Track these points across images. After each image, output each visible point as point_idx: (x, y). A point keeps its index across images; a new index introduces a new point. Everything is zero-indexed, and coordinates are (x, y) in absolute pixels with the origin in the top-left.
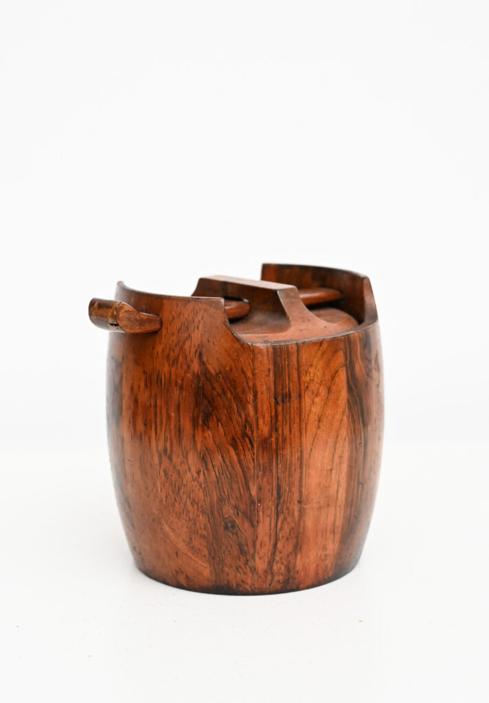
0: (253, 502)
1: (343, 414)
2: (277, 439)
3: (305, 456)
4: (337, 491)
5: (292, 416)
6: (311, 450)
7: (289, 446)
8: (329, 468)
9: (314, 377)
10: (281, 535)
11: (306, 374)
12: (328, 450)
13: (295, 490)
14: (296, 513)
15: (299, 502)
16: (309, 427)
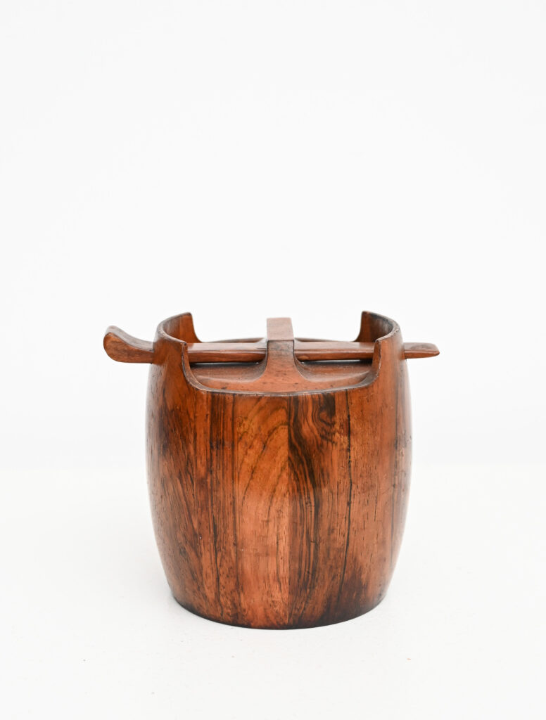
0: (195, 535)
1: (282, 470)
2: (212, 481)
3: (238, 503)
4: (277, 543)
5: (225, 462)
6: (244, 498)
7: (222, 490)
8: (266, 519)
9: (248, 429)
10: (221, 571)
11: (240, 426)
12: (263, 502)
13: (230, 531)
14: (233, 555)
15: (235, 545)
16: (241, 476)
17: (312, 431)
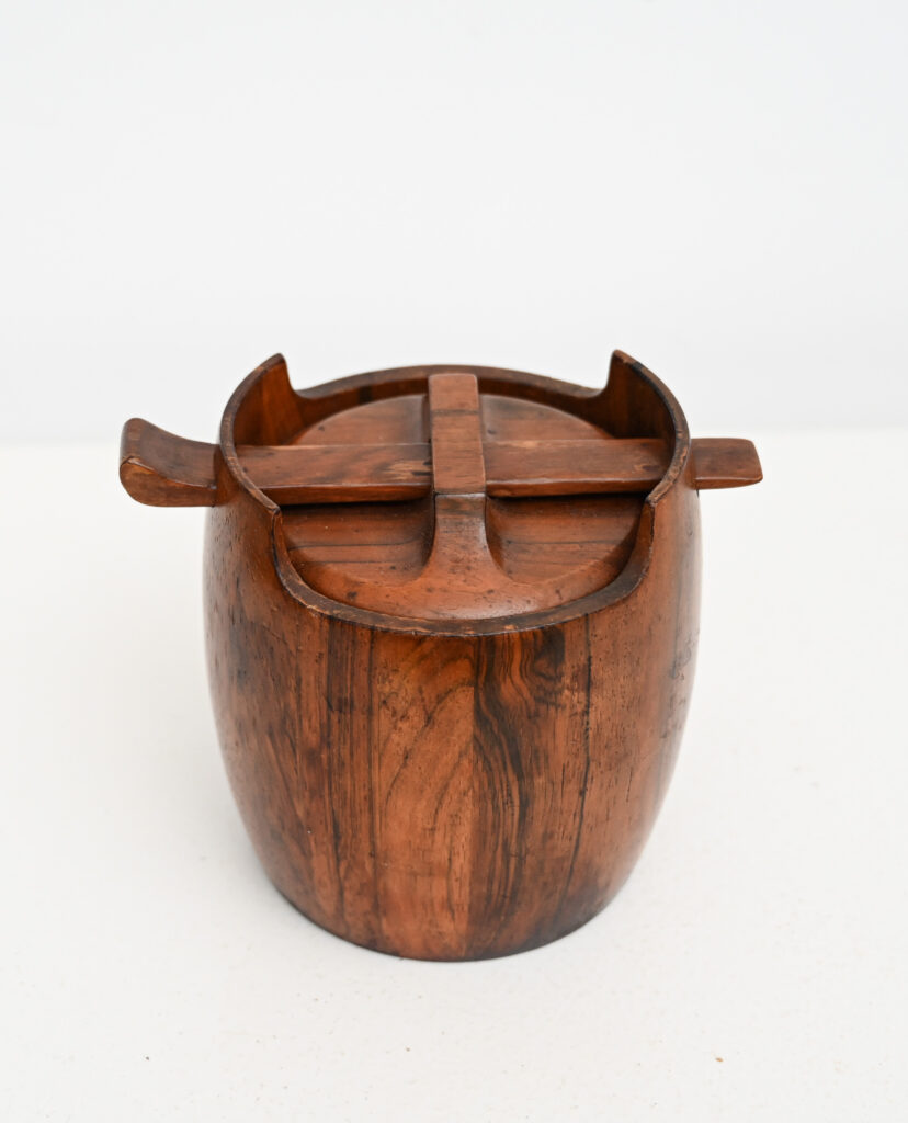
0: (299, 825)
1: (460, 756)
2: (330, 760)
3: (378, 799)
4: (450, 859)
5: (355, 735)
6: (390, 794)
7: (348, 775)
8: (429, 826)
9: (399, 689)
10: (347, 885)
11: (383, 683)
12: (424, 803)
13: (363, 835)
14: (369, 867)
15: (373, 855)
16: (385, 761)
17: (519, 692)
